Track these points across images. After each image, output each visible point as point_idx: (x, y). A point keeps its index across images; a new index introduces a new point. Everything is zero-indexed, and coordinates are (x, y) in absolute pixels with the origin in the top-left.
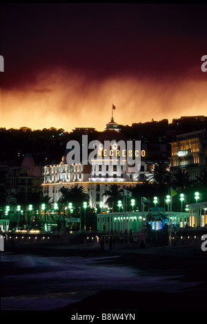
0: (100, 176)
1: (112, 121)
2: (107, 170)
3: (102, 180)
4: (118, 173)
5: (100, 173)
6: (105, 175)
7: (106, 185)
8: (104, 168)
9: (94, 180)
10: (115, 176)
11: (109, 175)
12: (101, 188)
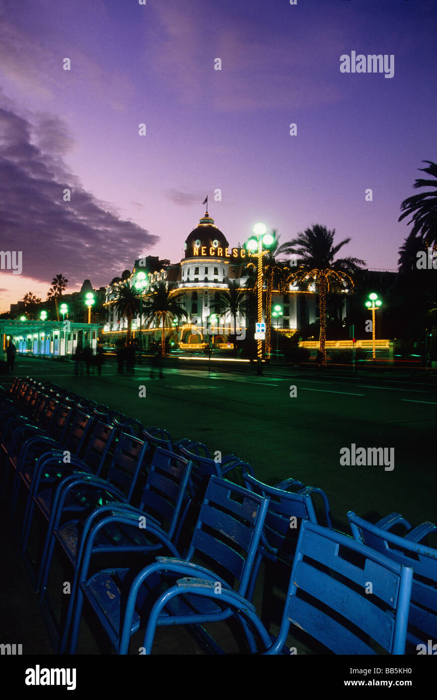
0: (196, 281)
1: (207, 216)
2: (206, 272)
3: (201, 285)
4: (220, 278)
5: (196, 276)
6: (203, 279)
7: (206, 293)
8: (202, 271)
9: (189, 286)
10: (216, 281)
11: (209, 279)
12: (198, 296)
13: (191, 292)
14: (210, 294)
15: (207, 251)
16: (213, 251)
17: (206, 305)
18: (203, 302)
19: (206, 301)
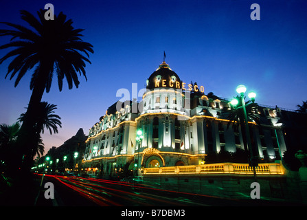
3: (162, 111)
12: (159, 121)
13: (152, 118)
14: (171, 119)
15: (167, 83)
16: (172, 83)
17: (167, 130)
18: (164, 127)
19: (167, 126)
